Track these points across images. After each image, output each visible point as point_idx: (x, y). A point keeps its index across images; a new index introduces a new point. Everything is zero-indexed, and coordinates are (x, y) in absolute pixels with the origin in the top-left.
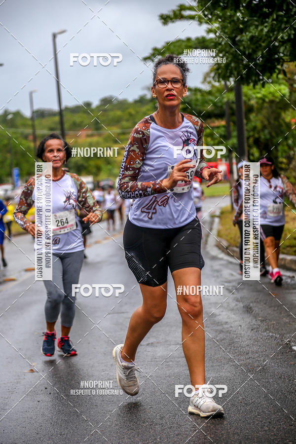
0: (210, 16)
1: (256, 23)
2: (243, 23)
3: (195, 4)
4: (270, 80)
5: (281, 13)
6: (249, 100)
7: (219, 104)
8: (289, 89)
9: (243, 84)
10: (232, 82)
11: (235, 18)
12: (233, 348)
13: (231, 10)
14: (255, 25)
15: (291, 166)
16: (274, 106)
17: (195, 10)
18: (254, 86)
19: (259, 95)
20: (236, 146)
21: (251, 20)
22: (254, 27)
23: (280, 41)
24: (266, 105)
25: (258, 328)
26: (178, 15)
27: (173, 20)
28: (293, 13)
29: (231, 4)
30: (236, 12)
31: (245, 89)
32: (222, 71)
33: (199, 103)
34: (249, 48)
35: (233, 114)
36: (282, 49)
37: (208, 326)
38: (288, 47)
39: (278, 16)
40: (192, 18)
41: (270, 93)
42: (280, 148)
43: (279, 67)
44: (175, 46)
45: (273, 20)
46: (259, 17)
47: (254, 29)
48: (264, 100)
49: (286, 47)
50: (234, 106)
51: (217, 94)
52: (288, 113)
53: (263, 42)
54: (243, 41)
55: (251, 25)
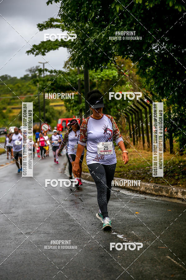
0: (69, 26)
1: (98, 31)
2: (90, 30)
3: (59, 18)
4: (106, 67)
5: (113, 25)
6: (93, 79)
7: (75, 81)
8: (118, 72)
9: (89, 69)
10: (82, 68)
11: (85, 28)
12: (80, 236)
13: (82, 22)
14: (97, 32)
15: (119, 121)
16: (108, 83)
17: (60, 22)
18: (96, 71)
19: (99, 76)
20: (84, 108)
21: (94, 29)
22: (96, 33)
23: (112, 43)
24: (103, 82)
25: (96, 224)
26: (49, 25)
27: (46, 28)
28: (120, 25)
29: (82, 18)
30: (85, 24)
31: (90, 72)
32: (76, 61)
33: (61, 81)
34: (93, 47)
35: (83, 88)
36: (113, 48)
37: (65, 222)
38: (117, 46)
39: (111, 27)
40: (58, 27)
41: (106, 75)
42: (112, 110)
43: (112, 59)
44: (47, 44)
45: (108, 29)
46: (99, 27)
47: (96, 35)
48: (102, 80)
49: (116, 46)
50: (84, 83)
51: (73, 75)
52: (116, 87)
53: (102, 43)
54: (89, 42)
55: (95, 32)
